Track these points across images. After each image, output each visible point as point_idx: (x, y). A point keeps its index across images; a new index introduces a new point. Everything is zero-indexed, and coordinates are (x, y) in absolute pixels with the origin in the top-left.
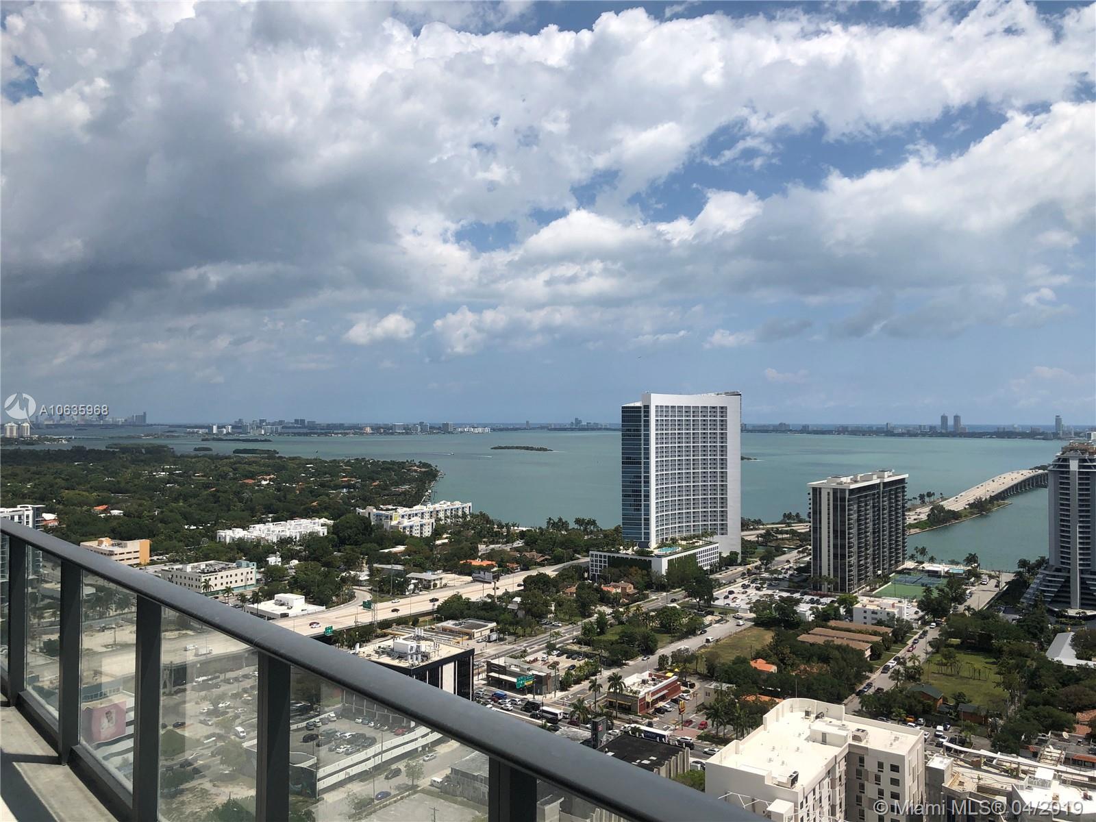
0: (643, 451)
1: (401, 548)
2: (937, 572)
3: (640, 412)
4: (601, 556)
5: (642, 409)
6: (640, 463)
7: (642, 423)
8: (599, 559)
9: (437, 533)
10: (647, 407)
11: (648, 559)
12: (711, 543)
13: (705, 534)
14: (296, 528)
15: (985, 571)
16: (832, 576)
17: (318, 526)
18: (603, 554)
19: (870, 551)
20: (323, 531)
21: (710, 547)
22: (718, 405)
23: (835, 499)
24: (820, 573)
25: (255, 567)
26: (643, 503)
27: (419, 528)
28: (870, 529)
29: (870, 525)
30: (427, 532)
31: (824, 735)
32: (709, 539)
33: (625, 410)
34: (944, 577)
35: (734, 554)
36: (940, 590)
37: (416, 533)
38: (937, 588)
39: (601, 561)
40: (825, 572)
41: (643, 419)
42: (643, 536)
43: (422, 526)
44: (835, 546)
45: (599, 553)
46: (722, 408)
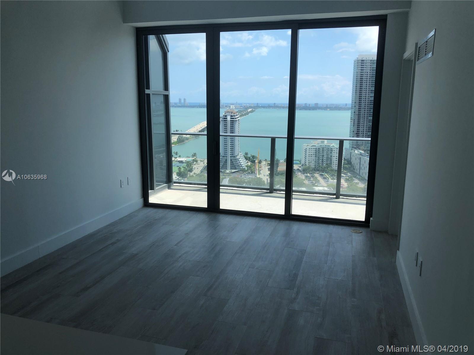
2: (182, 161)
15: (199, 159)
34: (185, 163)
36: (184, 168)
38: (183, 167)
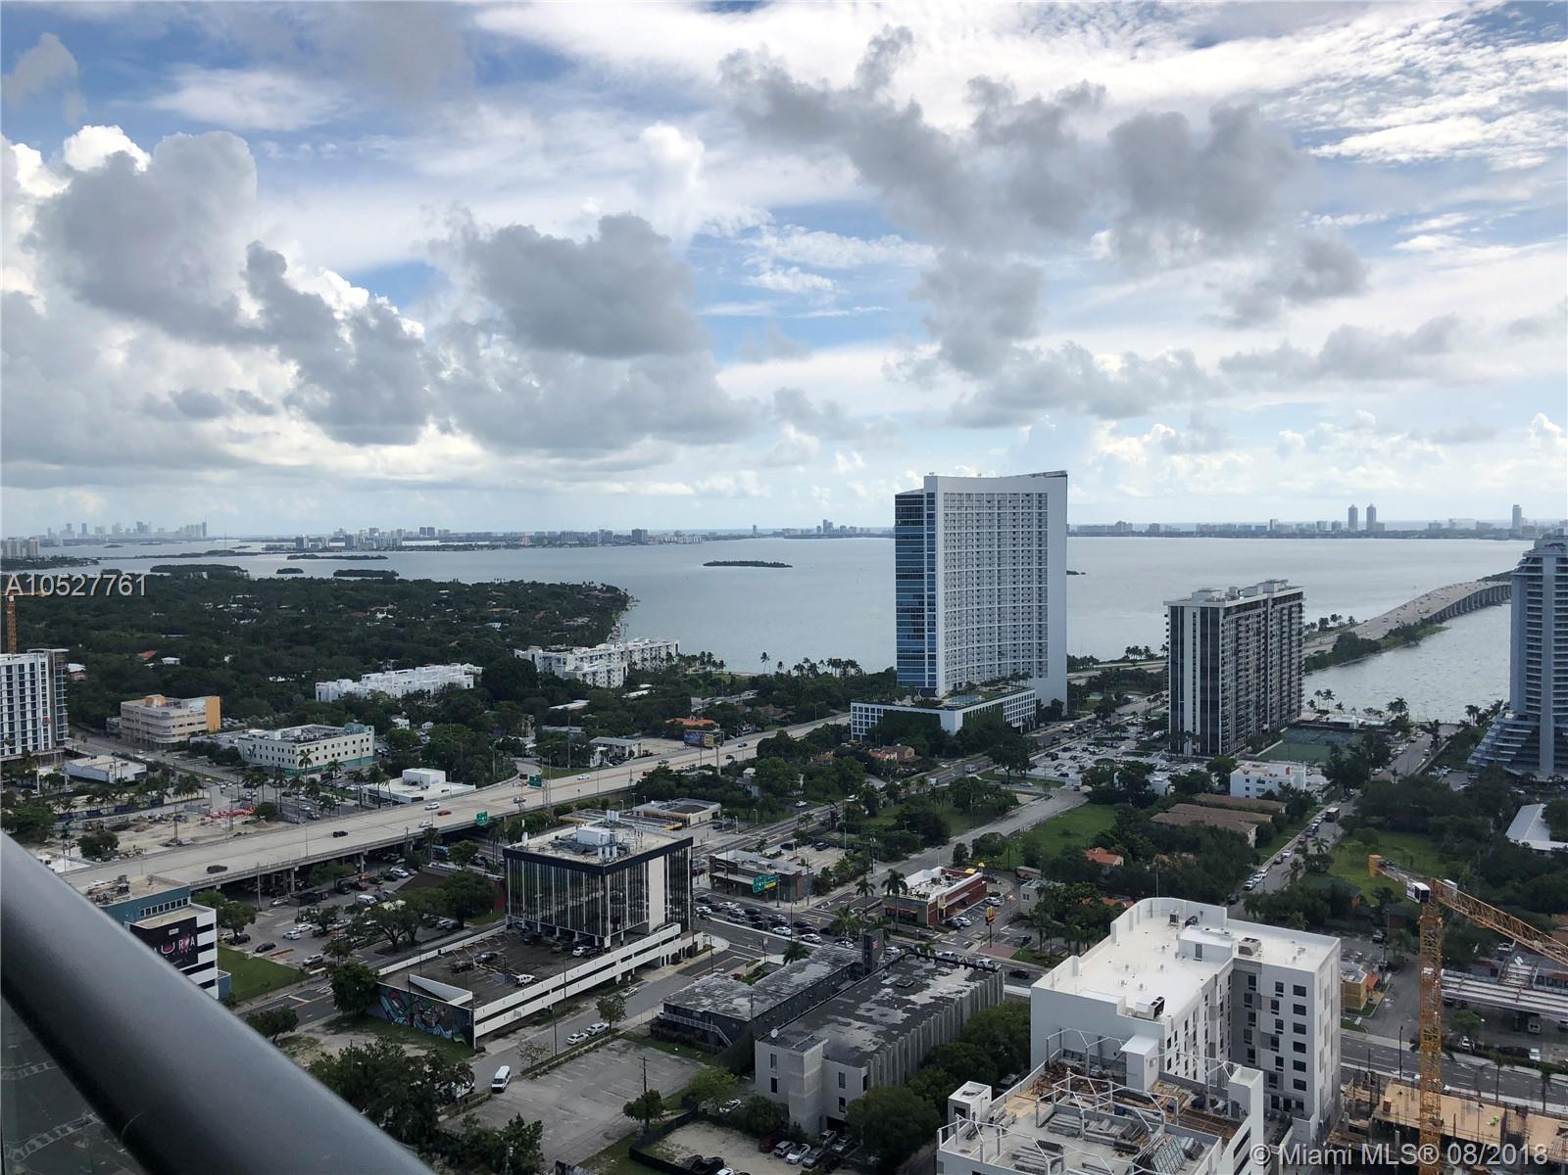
0: (926, 560)
1: (580, 704)
2: (1348, 724)
3: (922, 502)
4: (867, 710)
5: (925, 499)
6: (922, 577)
7: (925, 519)
8: (864, 713)
9: (632, 680)
10: (932, 495)
11: (934, 712)
12: (1024, 689)
13: (1016, 677)
14: (430, 678)
15: (1415, 722)
16: (1198, 732)
17: (461, 674)
18: (870, 706)
19: (1252, 696)
20: (467, 682)
21: (1023, 694)
22: (1035, 491)
23: (1204, 623)
24: (1182, 729)
25: (372, 732)
26: (926, 633)
27: (606, 674)
28: (1253, 664)
29: (1253, 658)
30: (618, 680)
31: (1199, 947)
32: (1022, 683)
33: (901, 500)
34: (1357, 731)
35: (1056, 704)
36: (1353, 749)
37: (602, 682)
38: (1349, 747)
39: (867, 717)
40: (1188, 727)
41: (926, 512)
42: (927, 680)
43: (609, 671)
44: (1203, 689)
45: (864, 706)
46: (1040, 495)
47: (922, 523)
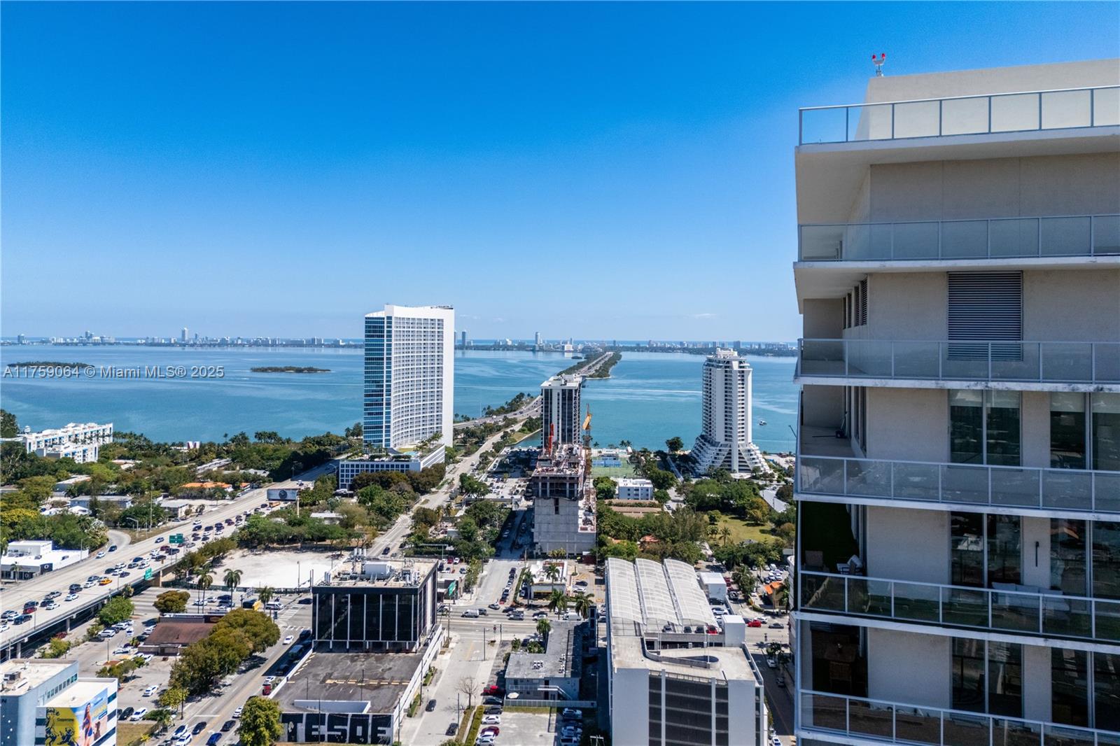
0: (385, 361)
1: (80, 478)
3: (383, 323)
4: (353, 466)
5: (385, 320)
6: (383, 373)
7: (385, 334)
8: (350, 469)
10: (389, 318)
11: (406, 463)
21: (441, 448)
22: (436, 317)
26: (385, 411)
27: (81, 454)
30: (90, 458)
33: (369, 321)
37: (79, 460)
39: (352, 471)
41: (386, 329)
42: (384, 442)
43: (84, 451)
45: (350, 463)
46: (439, 320)
47: (383, 336)
